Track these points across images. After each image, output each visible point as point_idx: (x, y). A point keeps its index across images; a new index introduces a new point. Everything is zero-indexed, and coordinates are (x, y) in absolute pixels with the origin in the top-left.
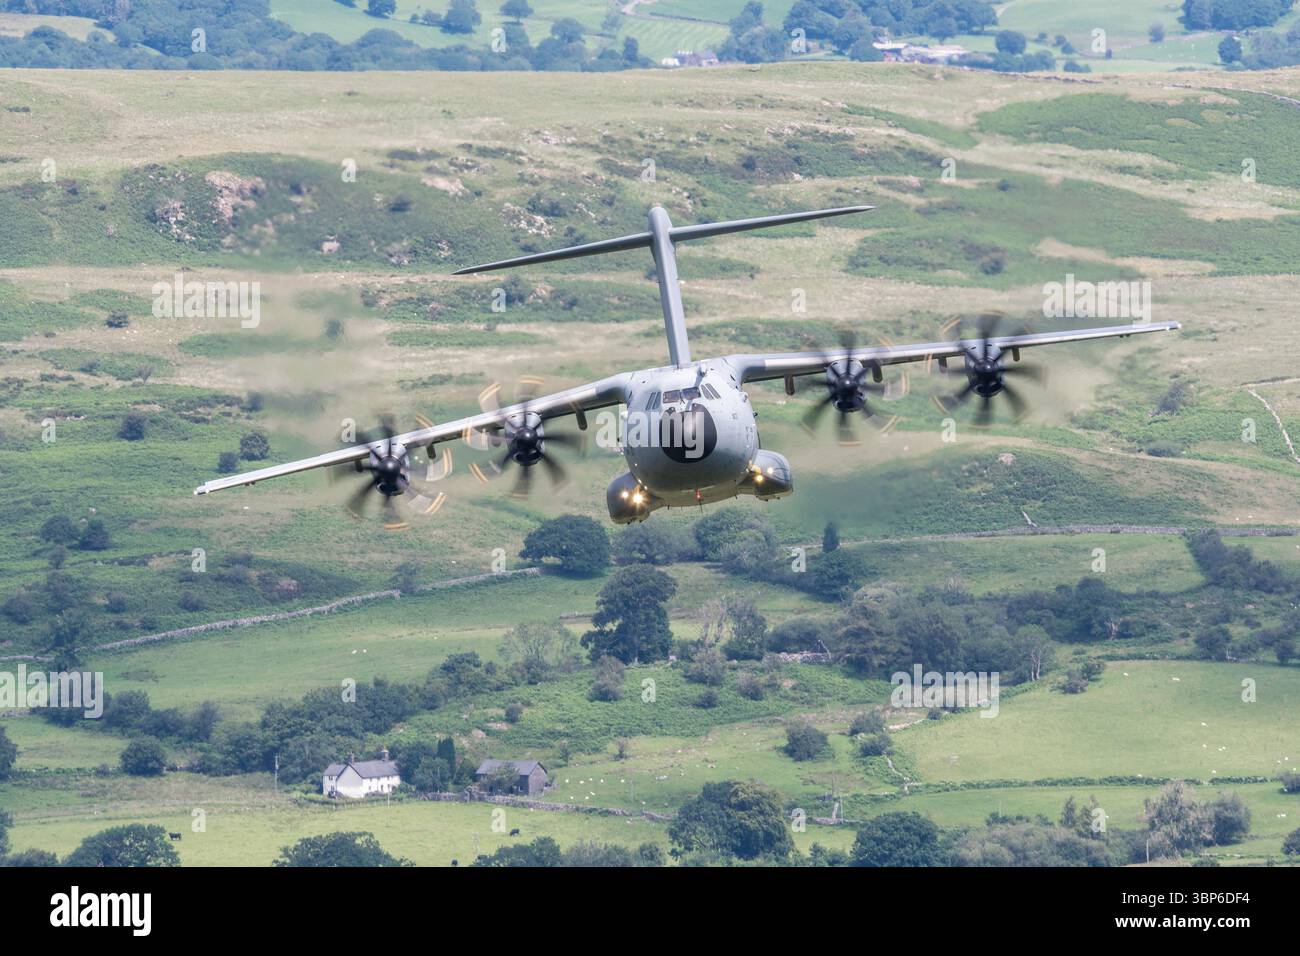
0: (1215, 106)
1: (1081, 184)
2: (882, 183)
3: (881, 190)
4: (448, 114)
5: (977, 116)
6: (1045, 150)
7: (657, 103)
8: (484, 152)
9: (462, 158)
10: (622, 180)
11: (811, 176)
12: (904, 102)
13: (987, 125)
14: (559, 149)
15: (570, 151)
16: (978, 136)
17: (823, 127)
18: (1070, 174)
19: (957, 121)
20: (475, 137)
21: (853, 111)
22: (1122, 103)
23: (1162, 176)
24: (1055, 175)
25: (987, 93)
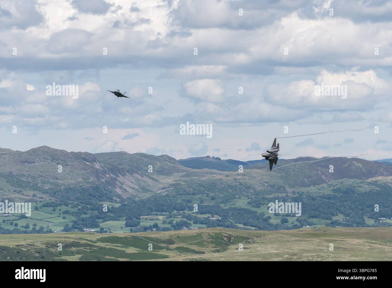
0: (129, 238)
1: (111, 248)
2: (84, 248)
3: (84, 249)
4: (25, 240)
5: (97, 239)
6: (106, 244)
7: (53, 238)
8: (30, 245)
9: (27, 246)
10: (49, 248)
11: (74, 247)
12: (86, 237)
13: (99, 240)
14: (40, 244)
15: (42, 245)
16: (97, 242)
17: (76, 241)
18: (110, 247)
19: (94, 240)
20: (28, 243)
21: (80, 239)
22: (117, 237)
23: (122, 247)
24: (108, 247)
25: (98, 236)
